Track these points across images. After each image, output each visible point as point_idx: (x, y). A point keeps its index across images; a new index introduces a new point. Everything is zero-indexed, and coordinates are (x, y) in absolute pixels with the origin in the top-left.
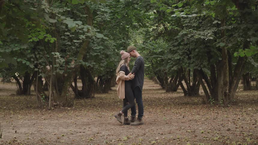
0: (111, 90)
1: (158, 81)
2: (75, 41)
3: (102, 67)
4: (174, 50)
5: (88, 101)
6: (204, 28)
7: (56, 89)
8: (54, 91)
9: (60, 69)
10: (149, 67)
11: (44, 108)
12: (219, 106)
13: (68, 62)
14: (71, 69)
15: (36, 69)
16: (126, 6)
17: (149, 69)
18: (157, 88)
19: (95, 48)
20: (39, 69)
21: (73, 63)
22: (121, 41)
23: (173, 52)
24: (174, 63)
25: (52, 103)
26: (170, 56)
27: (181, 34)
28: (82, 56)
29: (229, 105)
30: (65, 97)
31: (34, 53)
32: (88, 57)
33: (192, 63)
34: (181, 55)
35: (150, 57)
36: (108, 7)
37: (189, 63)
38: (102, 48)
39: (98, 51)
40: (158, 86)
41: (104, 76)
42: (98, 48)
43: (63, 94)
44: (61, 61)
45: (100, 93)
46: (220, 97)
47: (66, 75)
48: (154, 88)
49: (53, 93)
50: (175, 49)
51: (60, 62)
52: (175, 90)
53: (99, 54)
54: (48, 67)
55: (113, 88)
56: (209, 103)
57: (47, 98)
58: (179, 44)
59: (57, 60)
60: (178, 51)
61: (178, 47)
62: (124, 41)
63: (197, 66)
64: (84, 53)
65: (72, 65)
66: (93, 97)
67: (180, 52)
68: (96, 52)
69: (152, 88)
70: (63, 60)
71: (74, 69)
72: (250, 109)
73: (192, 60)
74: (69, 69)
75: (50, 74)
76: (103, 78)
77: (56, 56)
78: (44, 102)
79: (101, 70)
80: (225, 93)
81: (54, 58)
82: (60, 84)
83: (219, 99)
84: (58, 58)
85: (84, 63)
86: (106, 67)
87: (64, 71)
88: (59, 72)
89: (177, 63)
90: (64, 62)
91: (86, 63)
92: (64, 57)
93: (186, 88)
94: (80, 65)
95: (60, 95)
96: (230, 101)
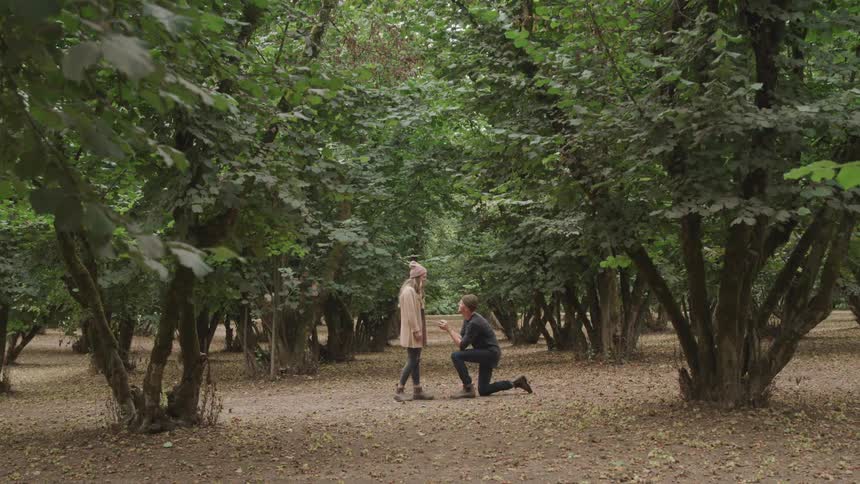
0: (388, 345)
1: (498, 322)
2: (320, 245)
3: (371, 293)
4: (514, 256)
5: (343, 366)
6: (566, 214)
7: (282, 338)
8: (279, 345)
9: (291, 300)
11: (261, 378)
12: (605, 364)
13: (305, 287)
14: (312, 298)
15: (244, 302)
16: (417, 172)
19: (357, 257)
20: (249, 300)
21: (314, 287)
22: (408, 233)
23: (515, 260)
24: (514, 282)
25: (276, 368)
26: (506, 268)
27: (524, 224)
28: (332, 273)
29: (623, 361)
30: (302, 355)
32: (344, 274)
33: (551, 280)
34: (528, 266)
35: (475, 268)
36: (380, 174)
37: (544, 281)
38: (371, 256)
39: (363, 263)
41: (371, 313)
42: (364, 256)
43: (297, 350)
44: (293, 284)
45: (364, 352)
46: (607, 343)
47: (301, 312)
49: (277, 347)
50: (517, 252)
51: (290, 286)
52: (533, 341)
53: (366, 267)
54: (268, 297)
55: (393, 343)
56: (586, 358)
57: (266, 358)
58: (524, 244)
59: (286, 283)
60: (522, 257)
61: (522, 249)
62: (416, 234)
63: (558, 285)
64: (337, 266)
65: (314, 290)
66: (353, 360)
67: (526, 260)
68: (361, 264)
70: (297, 282)
71: (317, 300)
72: (663, 366)
73: (550, 274)
74: (308, 299)
75: (271, 309)
76: (370, 318)
77: (286, 275)
78: (259, 366)
79: (366, 299)
80: (614, 336)
81: (281, 278)
82: (291, 329)
83: (605, 349)
84: (288, 278)
85: (337, 287)
86: (379, 293)
87: (298, 303)
88: (289, 306)
89: (520, 280)
90: (300, 286)
91: (342, 286)
92: (299, 277)
93: (551, 335)
94: (330, 291)
95: (291, 351)
96: (626, 353)
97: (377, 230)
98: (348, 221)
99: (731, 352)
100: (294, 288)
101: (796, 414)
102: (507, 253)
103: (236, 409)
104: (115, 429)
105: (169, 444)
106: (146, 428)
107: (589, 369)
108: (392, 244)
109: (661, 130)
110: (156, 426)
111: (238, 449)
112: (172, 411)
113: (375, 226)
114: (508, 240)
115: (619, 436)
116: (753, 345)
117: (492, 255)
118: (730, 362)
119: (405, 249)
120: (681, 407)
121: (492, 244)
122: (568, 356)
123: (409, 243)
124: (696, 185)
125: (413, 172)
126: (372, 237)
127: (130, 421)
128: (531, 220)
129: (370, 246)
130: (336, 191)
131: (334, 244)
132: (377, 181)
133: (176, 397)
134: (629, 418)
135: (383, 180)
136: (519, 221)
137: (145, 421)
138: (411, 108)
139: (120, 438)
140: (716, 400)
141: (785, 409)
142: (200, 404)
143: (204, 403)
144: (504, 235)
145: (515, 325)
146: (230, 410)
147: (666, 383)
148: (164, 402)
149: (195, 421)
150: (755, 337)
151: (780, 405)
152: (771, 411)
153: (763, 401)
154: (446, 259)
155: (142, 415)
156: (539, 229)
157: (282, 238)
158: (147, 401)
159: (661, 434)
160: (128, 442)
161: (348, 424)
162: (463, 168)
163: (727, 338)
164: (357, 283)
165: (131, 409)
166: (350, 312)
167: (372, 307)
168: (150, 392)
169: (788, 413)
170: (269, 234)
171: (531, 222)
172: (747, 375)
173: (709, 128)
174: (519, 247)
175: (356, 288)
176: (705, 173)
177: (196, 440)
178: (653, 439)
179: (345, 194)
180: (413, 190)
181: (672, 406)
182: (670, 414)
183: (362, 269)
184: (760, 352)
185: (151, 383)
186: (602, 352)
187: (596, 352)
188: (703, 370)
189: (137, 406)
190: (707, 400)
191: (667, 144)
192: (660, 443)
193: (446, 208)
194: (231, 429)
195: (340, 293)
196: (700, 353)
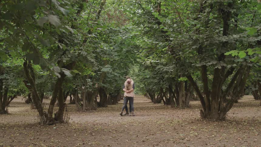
0: (117, 103)
1: (149, 97)
2: (98, 73)
4: (154, 77)
5: (104, 108)
6: (169, 65)
9: (90, 88)
10: (143, 87)
11: (81, 111)
12: (180, 109)
13: (94, 85)
14: (96, 88)
15: (76, 89)
16: (127, 52)
17: (143, 89)
18: (149, 102)
19: (109, 76)
20: (78, 88)
21: (97, 85)
22: (124, 70)
23: (154, 78)
24: (154, 84)
25: (85, 108)
26: (152, 80)
27: (157, 68)
28: (102, 81)
29: (185, 108)
30: (93, 105)
31: (75, 79)
32: (105, 81)
33: (165, 84)
34: (158, 80)
35: (143, 81)
36: (116, 52)
37: (163, 84)
38: (113, 76)
39: (111, 78)
40: (150, 101)
41: (113, 93)
42: (111, 76)
43: (91, 103)
45: (110, 104)
46: (181, 103)
47: (93, 92)
48: (147, 102)
49: (85, 102)
50: (155, 76)
52: (160, 102)
53: (112, 79)
54: (83, 87)
55: (119, 102)
56: (174, 107)
57: (82, 105)
60: (157, 77)
61: (157, 75)
62: (126, 70)
63: (167, 85)
64: (103, 79)
65: (96, 86)
66: (107, 106)
67: (158, 78)
68: (110, 79)
69: (145, 102)
70: (91, 83)
72: (197, 110)
75: (84, 91)
76: (112, 95)
78: (80, 107)
79: (111, 89)
80: (183, 101)
81: (87, 82)
82: (89, 97)
84: (89, 82)
86: (115, 87)
87: (92, 89)
88: (89, 90)
89: (156, 84)
90: (92, 84)
91: (104, 85)
92: (92, 82)
93: (165, 100)
94: (101, 86)
95: (89, 103)
96: (186, 106)
98: (107, 66)
99: (215, 105)
101: (233, 123)
102: (152, 76)
103: (73, 119)
104: (39, 123)
105: (55, 128)
106: (48, 123)
107: (175, 110)
108: (119, 73)
109: (196, 41)
110: (51, 123)
111: (74, 129)
112: (56, 119)
113: (114, 67)
114: (153, 72)
115: (182, 128)
116: (221, 104)
117: (148, 77)
118: (215, 108)
119: (123, 75)
120: (200, 121)
121: (148, 74)
122: (169, 106)
123: (124, 73)
124: (205, 57)
126: (114, 70)
127: (44, 121)
129: (113, 73)
130: (104, 57)
131: (103, 72)
132: (115, 55)
133: (57, 115)
134: (186, 123)
135: (117, 54)
137: (48, 121)
138: (125, 34)
139: (41, 126)
140: (210, 118)
143: (65, 117)
144: (151, 71)
145: (154, 98)
147: (197, 114)
148: (53, 116)
149: (62, 122)
150: (222, 101)
151: (228, 120)
152: (226, 122)
153: (224, 119)
154: (135, 78)
155: (47, 119)
156: (161, 69)
157: (88, 70)
158: (49, 116)
159: (194, 127)
160: (43, 127)
161: (106, 124)
162: (140, 51)
163: (214, 101)
164: (109, 84)
165: (44, 118)
166: (107, 93)
167: (113, 91)
168: (50, 113)
169: (231, 122)
170: (84, 69)
171: (159, 67)
172: (219, 112)
173: (209, 41)
174: (156, 74)
175: (108, 86)
176: (208, 54)
177: (62, 127)
178: (192, 129)
179: (106, 58)
180: (126, 57)
181: (198, 120)
182: (197, 122)
183: (110, 80)
184: (223, 106)
185: (50, 111)
186: (179, 105)
187: (177, 105)
188: (207, 110)
189: (46, 117)
190: (208, 118)
191: (197, 46)
192: (194, 130)
193: (135, 63)
194: (72, 124)
195: (104, 87)
196: (206, 105)
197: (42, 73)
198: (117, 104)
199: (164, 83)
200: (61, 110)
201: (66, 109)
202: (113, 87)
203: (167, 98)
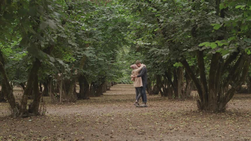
4: (147, 62)
6: (165, 47)
7: (64, 90)
8: (63, 91)
9: (67, 76)
11: (56, 103)
12: (178, 100)
13: (72, 71)
14: (75, 75)
15: (51, 76)
16: (113, 31)
19: (91, 61)
20: (53, 76)
21: (76, 71)
22: (110, 52)
25: (62, 100)
27: (151, 50)
28: (82, 66)
29: (185, 99)
30: (71, 96)
32: (87, 67)
33: (160, 70)
34: (152, 65)
36: (100, 31)
41: (96, 82)
43: (69, 93)
44: (68, 70)
46: (180, 93)
47: (71, 80)
49: (62, 93)
50: (148, 60)
51: (67, 71)
52: (157, 94)
54: (59, 75)
56: (172, 98)
57: (58, 96)
58: (151, 58)
60: (150, 62)
62: (113, 53)
64: (84, 64)
65: (76, 73)
66: (89, 99)
67: (152, 63)
70: (70, 69)
71: (77, 76)
74: (73, 75)
75: (60, 79)
76: (95, 84)
77: (66, 67)
78: (56, 99)
79: (94, 77)
80: (182, 91)
81: (64, 68)
82: (67, 86)
83: (179, 95)
84: (67, 68)
85: (84, 71)
86: (99, 74)
87: (70, 77)
88: (67, 78)
90: (70, 71)
91: (86, 71)
92: (70, 67)
93: (162, 91)
94: (81, 73)
95: (67, 94)
96: (186, 97)
97: (98, 51)
98: (88, 48)
99: (213, 95)
100: (69, 71)
101: (233, 115)
102: (145, 60)
103: (49, 112)
104: (12, 116)
105: (30, 120)
106: (22, 116)
108: (104, 56)
110: (25, 115)
112: (30, 111)
113: (98, 50)
114: (145, 56)
115: (174, 119)
116: (221, 92)
118: (212, 98)
119: (109, 58)
120: (197, 112)
123: (111, 56)
125: (112, 31)
126: (96, 53)
127: (17, 114)
128: (153, 49)
129: (96, 57)
130: (85, 40)
131: (83, 56)
132: (99, 34)
133: (32, 106)
134: (179, 115)
135: (101, 33)
136: (149, 49)
137: (21, 113)
139: (14, 119)
140: (208, 110)
141: (230, 113)
142: (39, 108)
143: (41, 108)
144: (144, 54)
146: (48, 112)
147: (192, 105)
148: (28, 108)
149: (37, 114)
150: (222, 90)
151: (228, 112)
152: (225, 113)
153: (223, 111)
154: (125, 62)
155: (20, 112)
156: (155, 52)
157: (67, 55)
158: (22, 107)
159: (188, 119)
160: (16, 120)
161: (88, 116)
162: (127, 33)
163: (211, 90)
164: (91, 70)
165: (17, 110)
166: (88, 82)
167: (97, 80)
168: (23, 104)
169: (230, 114)
170: (63, 53)
171: (153, 50)
172: (219, 103)
173: (202, 24)
174: (149, 58)
175: (90, 72)
176: (202, 37)
177: (39, 119)
178: (184, 120)
179: (89, 41)
180: (112, 37)
181: (194, 112)
182: (193, 114)
183: (93, 65)
184: (223, 95)
185: (24, 101)
186: (178, 96)
187: (175, 96)
188: (204, 100)
189: (18, 109)
190: (205, 110)
191: (189, 28)
192: (186, 121)
193: (124, 44)
194: (50, 117)
195: (85, 74)
196: (203, 95)
197: (13, 57)
198: (101, 96)
199: (160, 68)
200: (36, 100)
201: (42, 99)
202: (96, 74)
203: (165, 88)
